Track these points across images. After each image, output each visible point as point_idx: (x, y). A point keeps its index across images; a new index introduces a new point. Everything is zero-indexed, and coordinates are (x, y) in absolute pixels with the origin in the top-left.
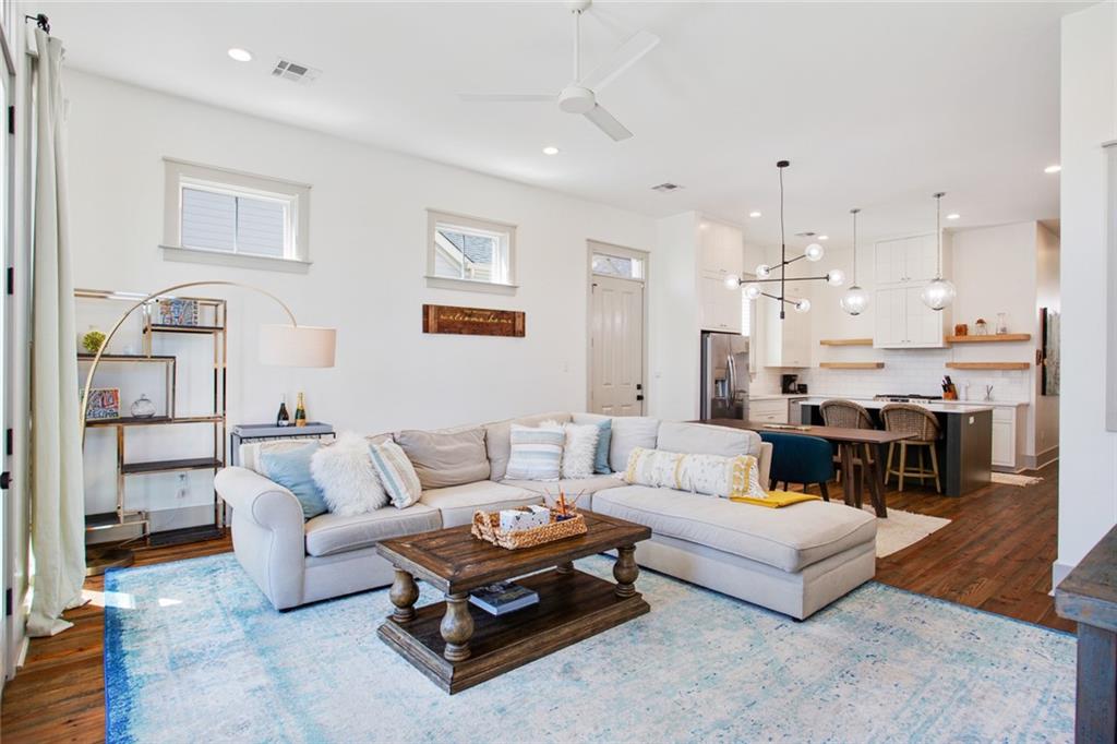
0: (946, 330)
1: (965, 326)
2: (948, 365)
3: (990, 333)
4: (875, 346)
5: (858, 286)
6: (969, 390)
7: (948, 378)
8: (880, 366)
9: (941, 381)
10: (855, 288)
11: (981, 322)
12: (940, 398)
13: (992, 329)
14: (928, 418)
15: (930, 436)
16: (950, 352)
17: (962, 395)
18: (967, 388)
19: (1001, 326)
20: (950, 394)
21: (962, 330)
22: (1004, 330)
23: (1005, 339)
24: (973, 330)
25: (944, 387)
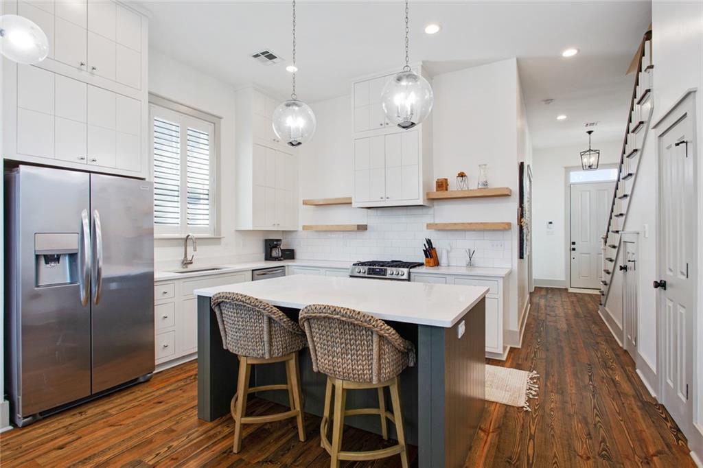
0: (426, 185)
1: (446, 180)
2: (429, 226)
3: (471, 188)
4: (354, 205)
6: (450, 255)
7: (429, 242)
8: (362, 228)
9: (421, 246)
11: (462, 175)
12: (421, 265)
13: (473, 185)
14: (381, 337)
15: (388, 370)
16: (431, 211)
17: (443, 261)
18: (448, 252)
19: (482, 180)
20: (432, 260)
21: (442, 185)
22: (486, 184)
23: (486, 194)
24: (454, 185)
25: (425, 252)
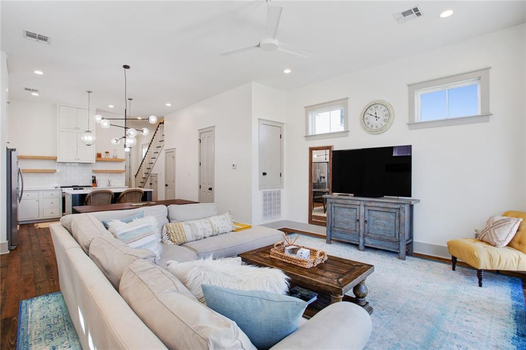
1: (101, 154)
2: (93, 171)
3: (110, 158)
5: (90, 130)
6: (101, 182)
7: (94, 177)
9: (91, 179)
10: (89, 131)
11: (107, 152)
13: (111, 156)
19: (115, 155)
20: (95, 185)
22: (116, 157)
23: (116, 160)
24: (104, 156)
25: (93, 181)
